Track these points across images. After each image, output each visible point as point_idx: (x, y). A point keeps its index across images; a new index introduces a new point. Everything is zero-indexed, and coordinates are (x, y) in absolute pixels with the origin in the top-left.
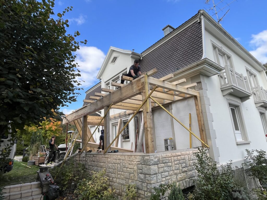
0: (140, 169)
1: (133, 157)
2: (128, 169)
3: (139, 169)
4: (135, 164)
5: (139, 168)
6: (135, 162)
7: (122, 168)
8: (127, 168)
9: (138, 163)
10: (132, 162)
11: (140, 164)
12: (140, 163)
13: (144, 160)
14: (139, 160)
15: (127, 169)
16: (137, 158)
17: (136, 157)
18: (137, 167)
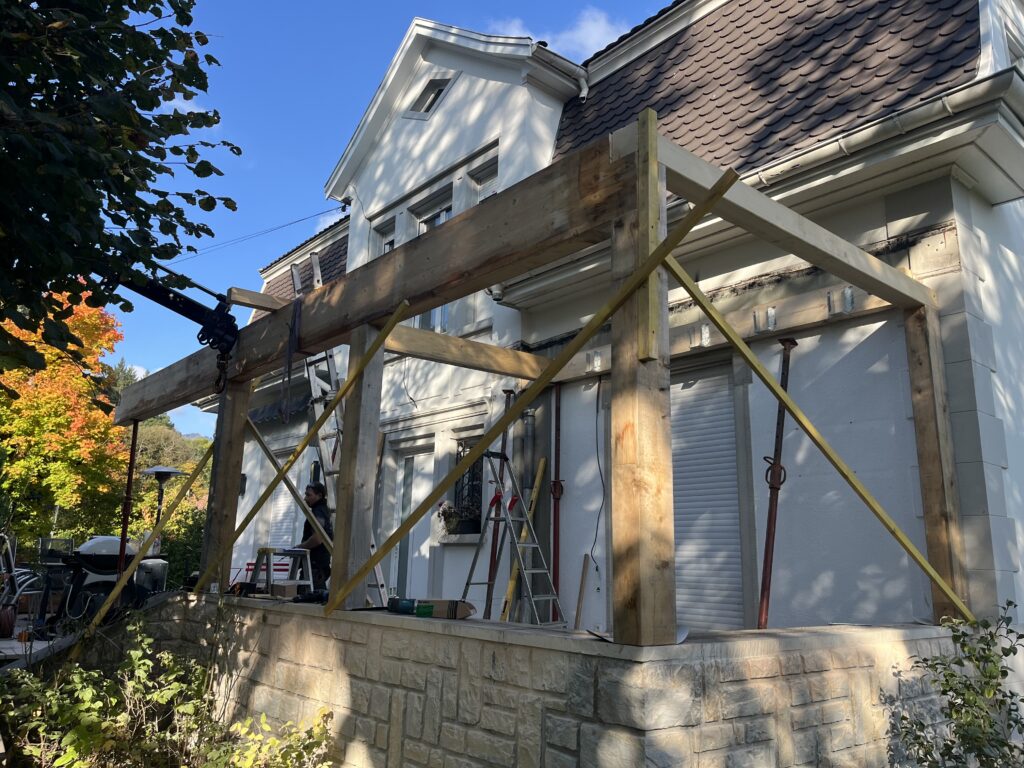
0: (565, 749)
1: (518, 654)
2: (476, 735)
3: (552, 746)
4: (532, 704)
5: (556, 740)
6: (532, 696)
7: (438, 720)
8: (467, 725)
9: (550, 699)
10: (512, 693)
11: (563, 713)
12: (562, 702)
13: (597, 692)
14: (563, 683)
15: (471, 732)
16: (549, 667)
17: (536, 656)
18: (544, 729)
